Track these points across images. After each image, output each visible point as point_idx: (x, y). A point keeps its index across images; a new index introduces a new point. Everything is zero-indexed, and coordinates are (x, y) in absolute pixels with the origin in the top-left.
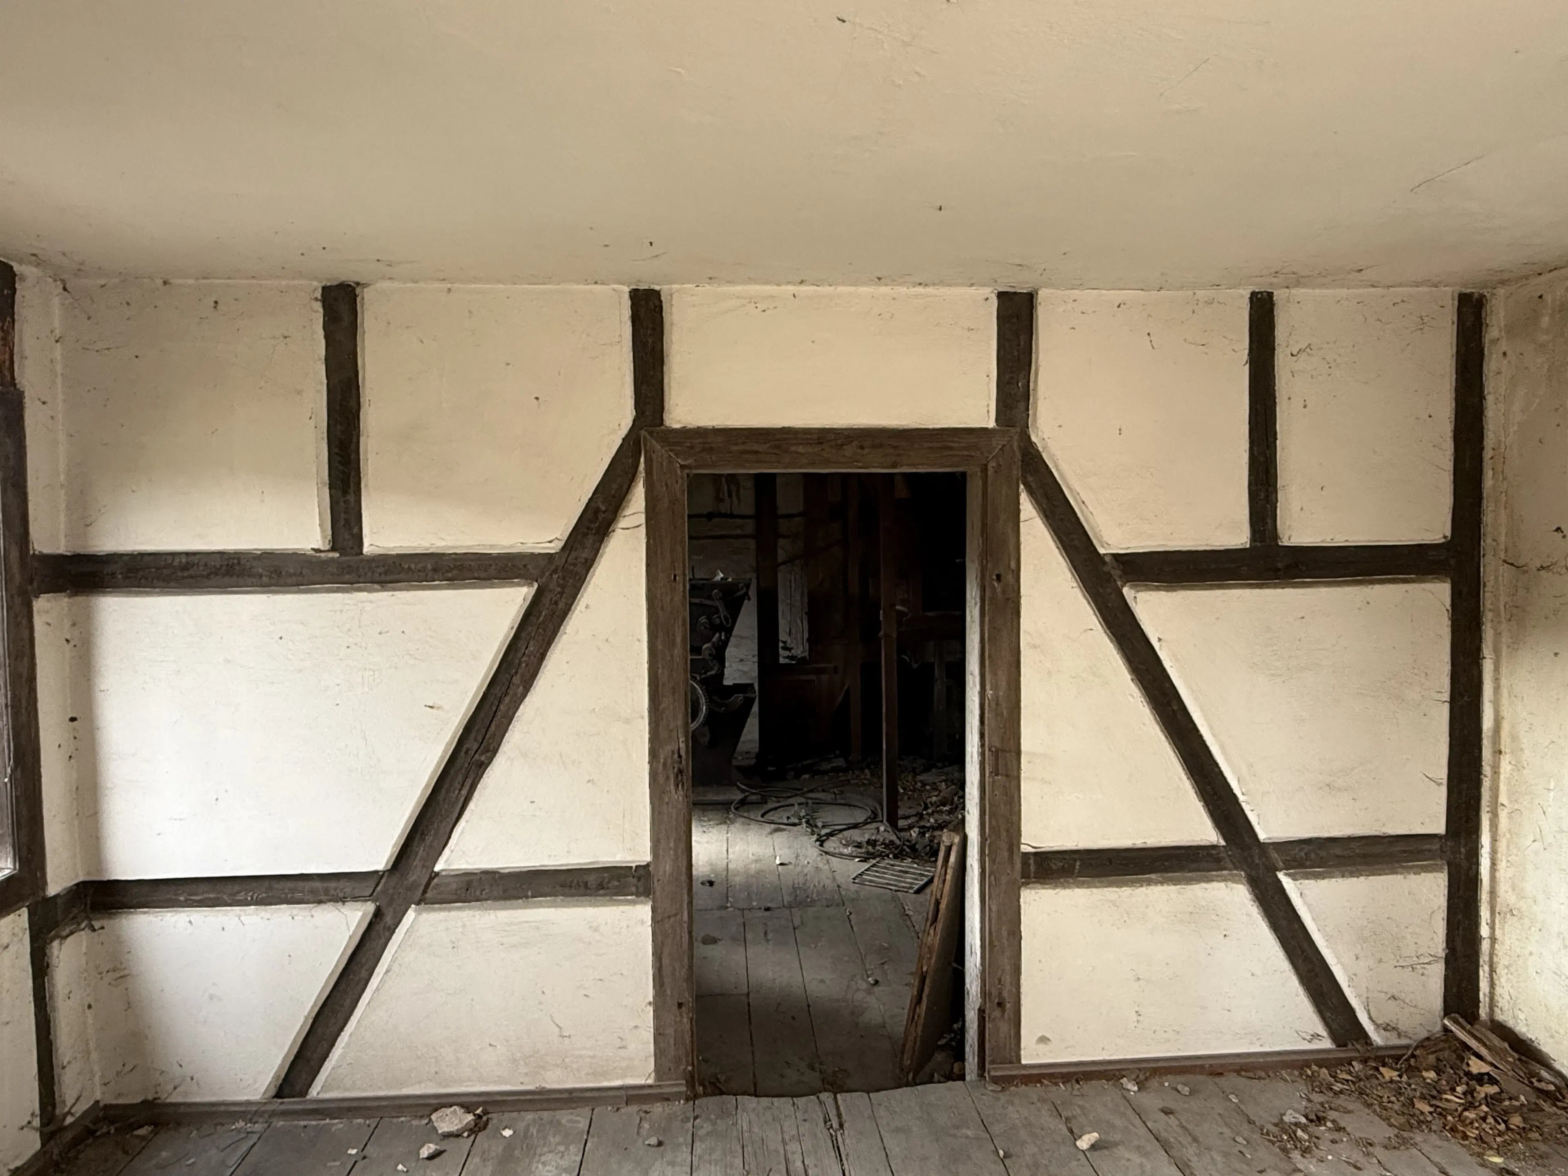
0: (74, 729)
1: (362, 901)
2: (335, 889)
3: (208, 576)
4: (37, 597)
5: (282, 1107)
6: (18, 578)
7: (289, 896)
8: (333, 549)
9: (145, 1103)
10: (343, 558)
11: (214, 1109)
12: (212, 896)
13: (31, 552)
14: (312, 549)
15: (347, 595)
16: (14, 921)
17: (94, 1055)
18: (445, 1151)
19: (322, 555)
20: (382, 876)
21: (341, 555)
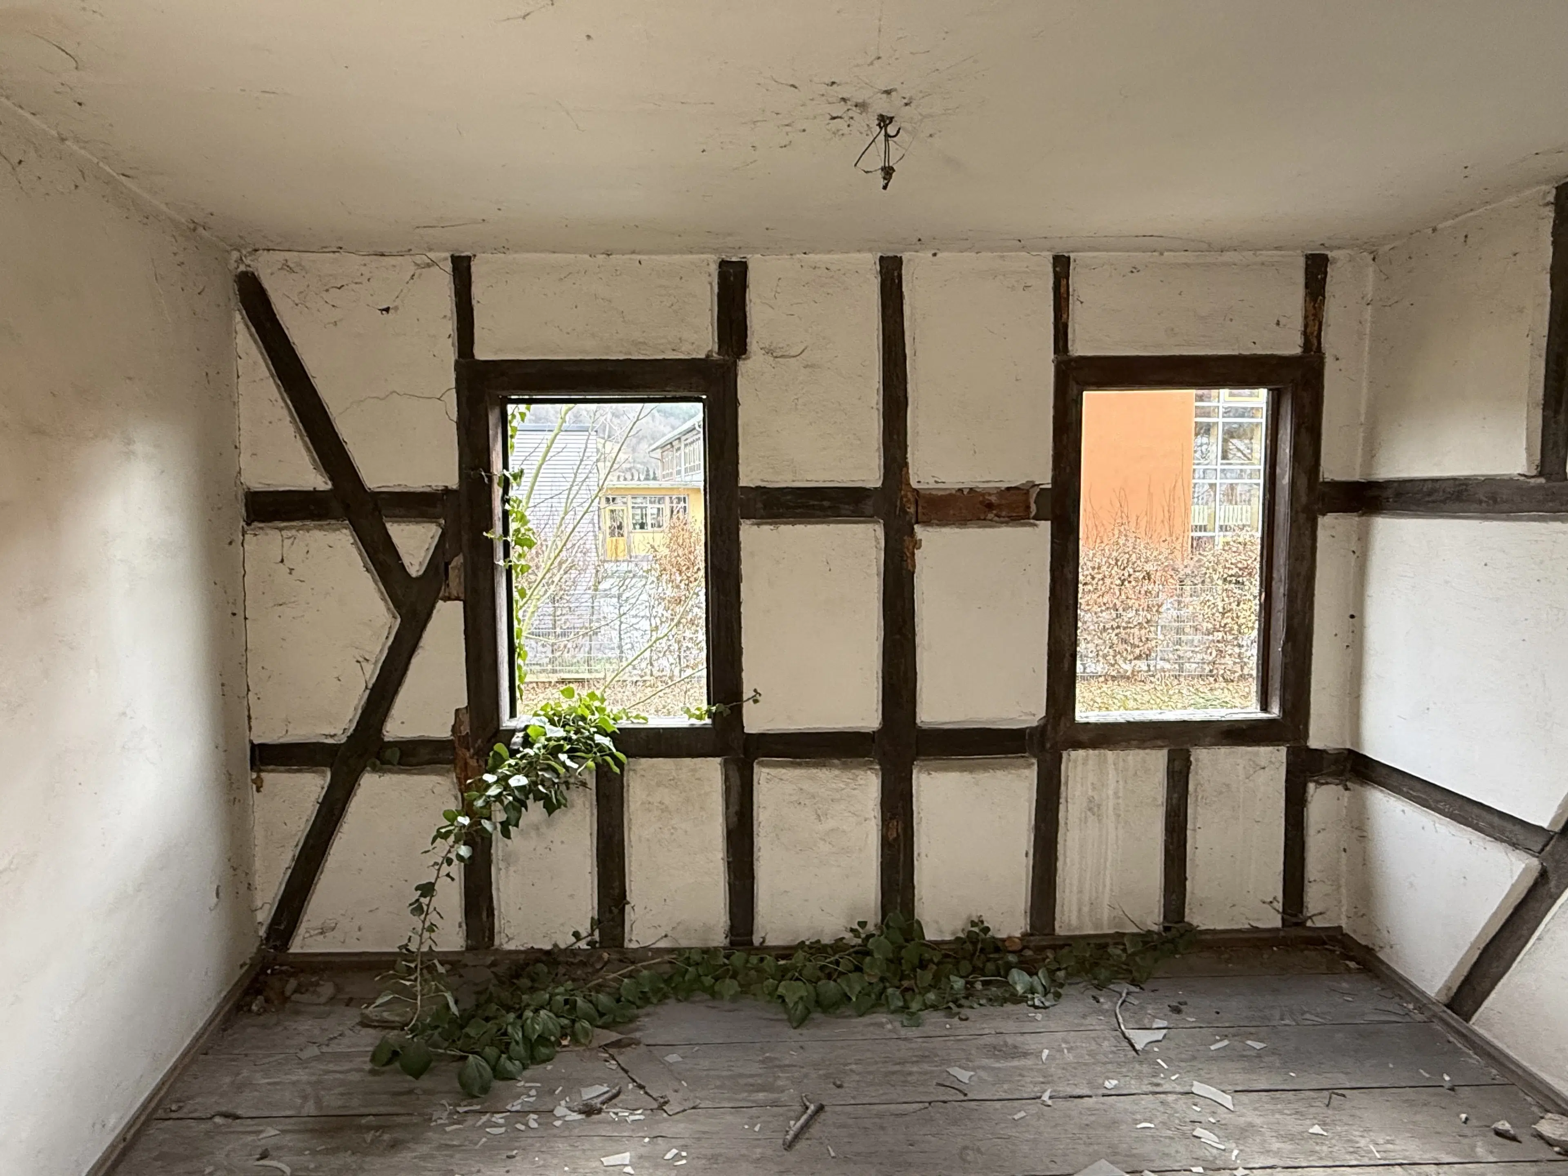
0: (1353, 625)
1: (1531, 855)
2: (1511, 832)
3: (1444, 502)
4: (1324, 515)
5: (1444, 1016)
6: (1304, 499)
7: (1475, 822)
8: (1540, 474)
9: (1366, 947)
10: (1550, 484)
11: (1401, 982)
12: (1423, 796)
13: (1321, 480)
14: (1520, 475)
15: (1544, 525)
16: (1272, 753)
17: (1344, 890)
18: (1520, 1142)
19: (1532, 480)
20: (1552, 838)
21: (1547, 481)
